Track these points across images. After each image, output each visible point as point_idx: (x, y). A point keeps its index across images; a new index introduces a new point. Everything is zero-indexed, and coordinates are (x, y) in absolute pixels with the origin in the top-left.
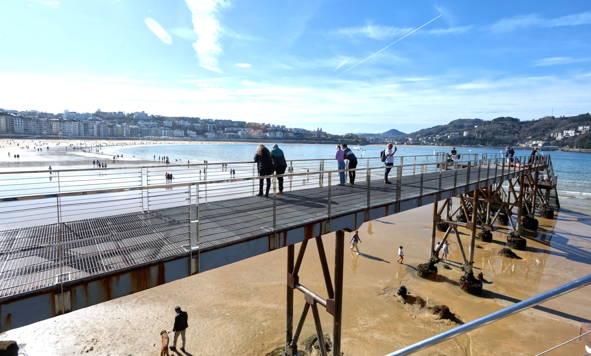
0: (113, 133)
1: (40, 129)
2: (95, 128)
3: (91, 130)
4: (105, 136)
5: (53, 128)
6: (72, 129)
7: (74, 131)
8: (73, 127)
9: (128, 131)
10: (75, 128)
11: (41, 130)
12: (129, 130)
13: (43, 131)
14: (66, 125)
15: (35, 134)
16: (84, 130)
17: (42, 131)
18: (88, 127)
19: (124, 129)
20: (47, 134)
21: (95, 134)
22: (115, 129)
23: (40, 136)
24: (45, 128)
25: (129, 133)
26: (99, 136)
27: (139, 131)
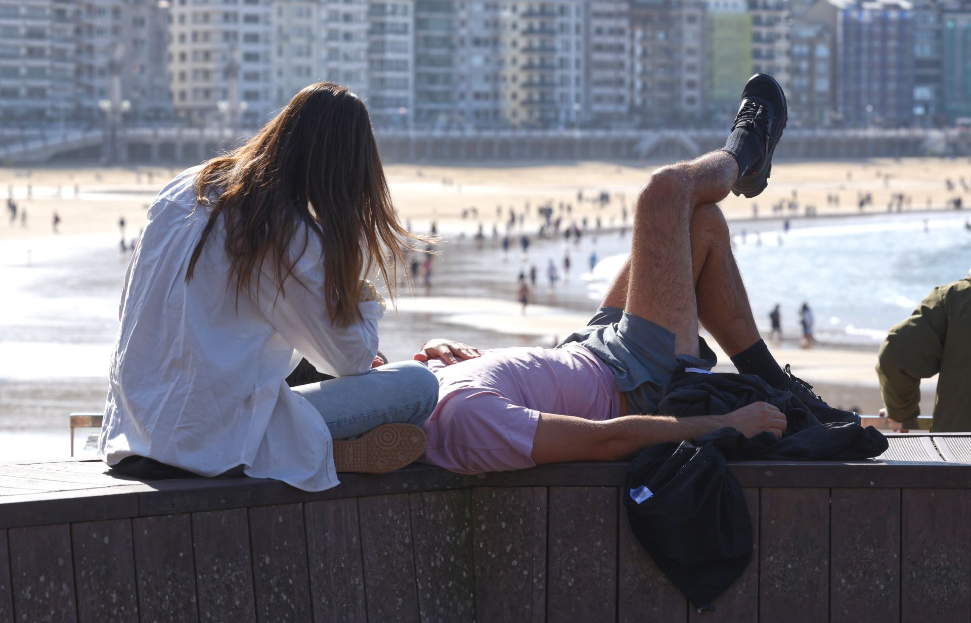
0: (670, 86)
1: (78, 72)
2: (508, 36)
3: (478, 61)
4: (600, 121)
5: (175, 48)
6: (320, 52)
7: (333, 54)
8: (332, 35)
9: (811, 57)
10: (343, 27)
11: (85, 80)
12: (822, 51)
13: (98, 82)
14: (275, 20)
15: (39, 118)
16: (419, 60)
17: (90, 90)
18: (449, 26)
19: (771, 39)
20: (129, 118)
21: (508, 105)
22: (690, 36)
23: (76, 137)
24: (120, 53)
25: (823, 85)
26: (546, 123)
27: (924, 50)
